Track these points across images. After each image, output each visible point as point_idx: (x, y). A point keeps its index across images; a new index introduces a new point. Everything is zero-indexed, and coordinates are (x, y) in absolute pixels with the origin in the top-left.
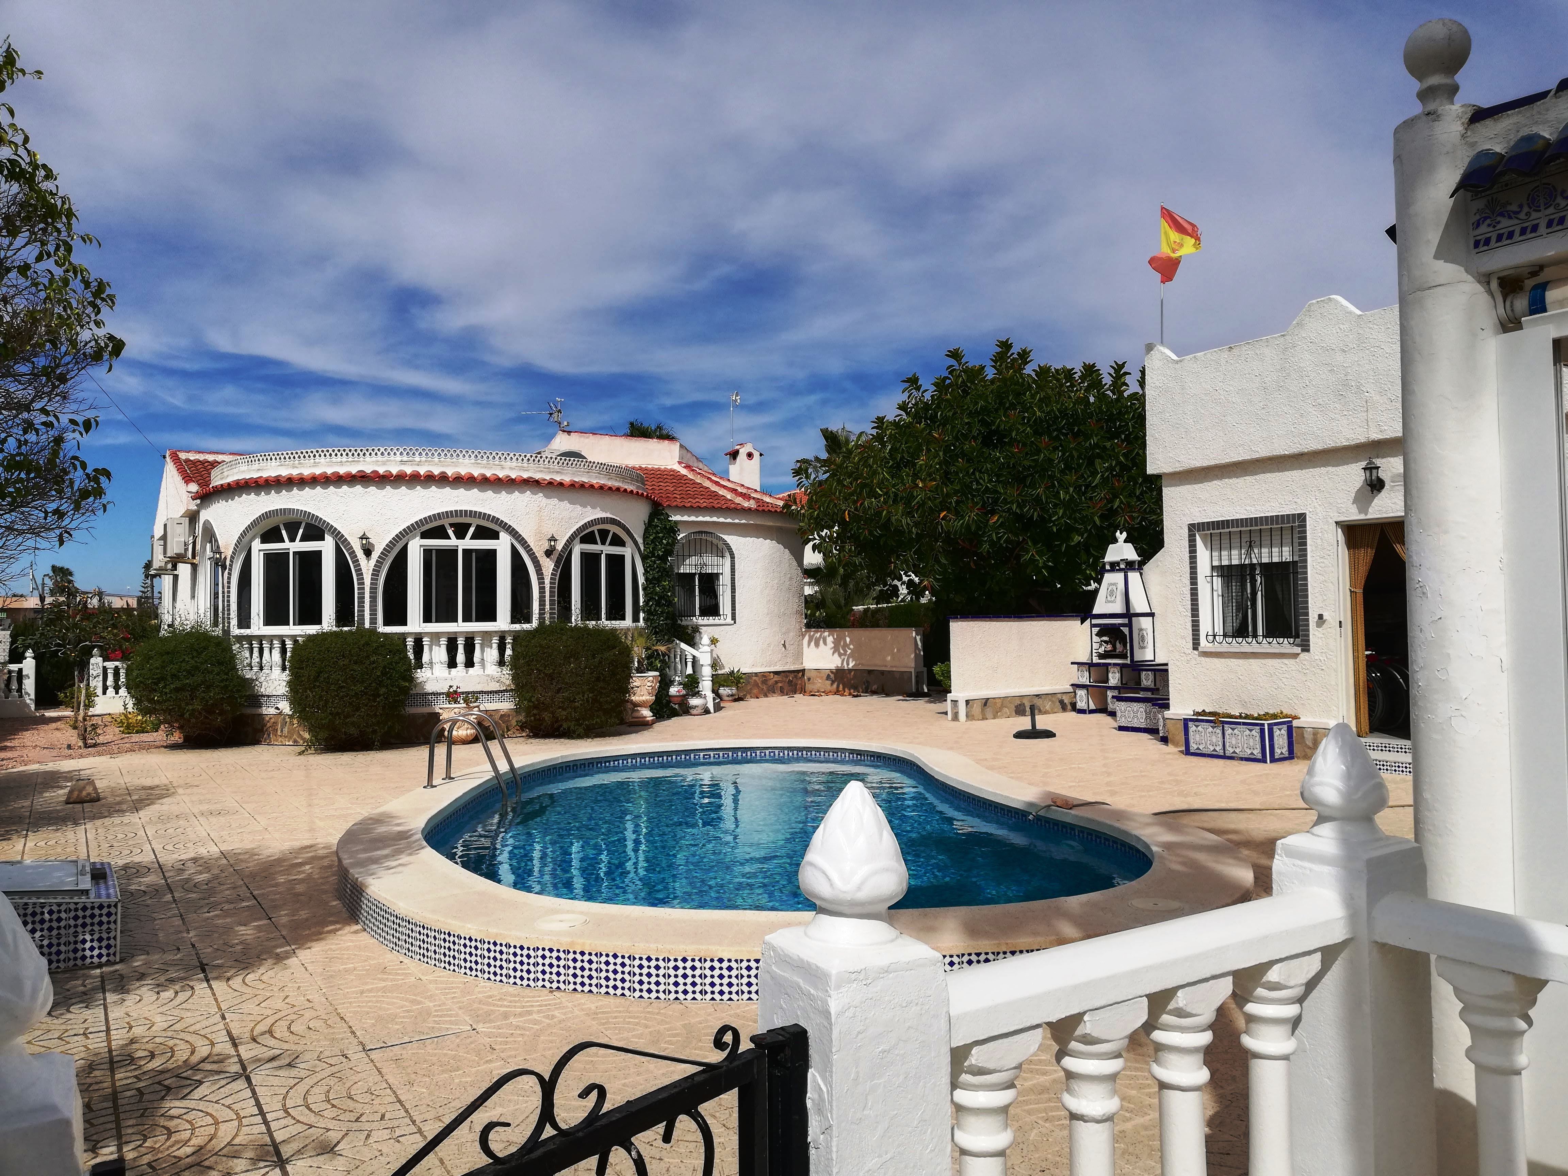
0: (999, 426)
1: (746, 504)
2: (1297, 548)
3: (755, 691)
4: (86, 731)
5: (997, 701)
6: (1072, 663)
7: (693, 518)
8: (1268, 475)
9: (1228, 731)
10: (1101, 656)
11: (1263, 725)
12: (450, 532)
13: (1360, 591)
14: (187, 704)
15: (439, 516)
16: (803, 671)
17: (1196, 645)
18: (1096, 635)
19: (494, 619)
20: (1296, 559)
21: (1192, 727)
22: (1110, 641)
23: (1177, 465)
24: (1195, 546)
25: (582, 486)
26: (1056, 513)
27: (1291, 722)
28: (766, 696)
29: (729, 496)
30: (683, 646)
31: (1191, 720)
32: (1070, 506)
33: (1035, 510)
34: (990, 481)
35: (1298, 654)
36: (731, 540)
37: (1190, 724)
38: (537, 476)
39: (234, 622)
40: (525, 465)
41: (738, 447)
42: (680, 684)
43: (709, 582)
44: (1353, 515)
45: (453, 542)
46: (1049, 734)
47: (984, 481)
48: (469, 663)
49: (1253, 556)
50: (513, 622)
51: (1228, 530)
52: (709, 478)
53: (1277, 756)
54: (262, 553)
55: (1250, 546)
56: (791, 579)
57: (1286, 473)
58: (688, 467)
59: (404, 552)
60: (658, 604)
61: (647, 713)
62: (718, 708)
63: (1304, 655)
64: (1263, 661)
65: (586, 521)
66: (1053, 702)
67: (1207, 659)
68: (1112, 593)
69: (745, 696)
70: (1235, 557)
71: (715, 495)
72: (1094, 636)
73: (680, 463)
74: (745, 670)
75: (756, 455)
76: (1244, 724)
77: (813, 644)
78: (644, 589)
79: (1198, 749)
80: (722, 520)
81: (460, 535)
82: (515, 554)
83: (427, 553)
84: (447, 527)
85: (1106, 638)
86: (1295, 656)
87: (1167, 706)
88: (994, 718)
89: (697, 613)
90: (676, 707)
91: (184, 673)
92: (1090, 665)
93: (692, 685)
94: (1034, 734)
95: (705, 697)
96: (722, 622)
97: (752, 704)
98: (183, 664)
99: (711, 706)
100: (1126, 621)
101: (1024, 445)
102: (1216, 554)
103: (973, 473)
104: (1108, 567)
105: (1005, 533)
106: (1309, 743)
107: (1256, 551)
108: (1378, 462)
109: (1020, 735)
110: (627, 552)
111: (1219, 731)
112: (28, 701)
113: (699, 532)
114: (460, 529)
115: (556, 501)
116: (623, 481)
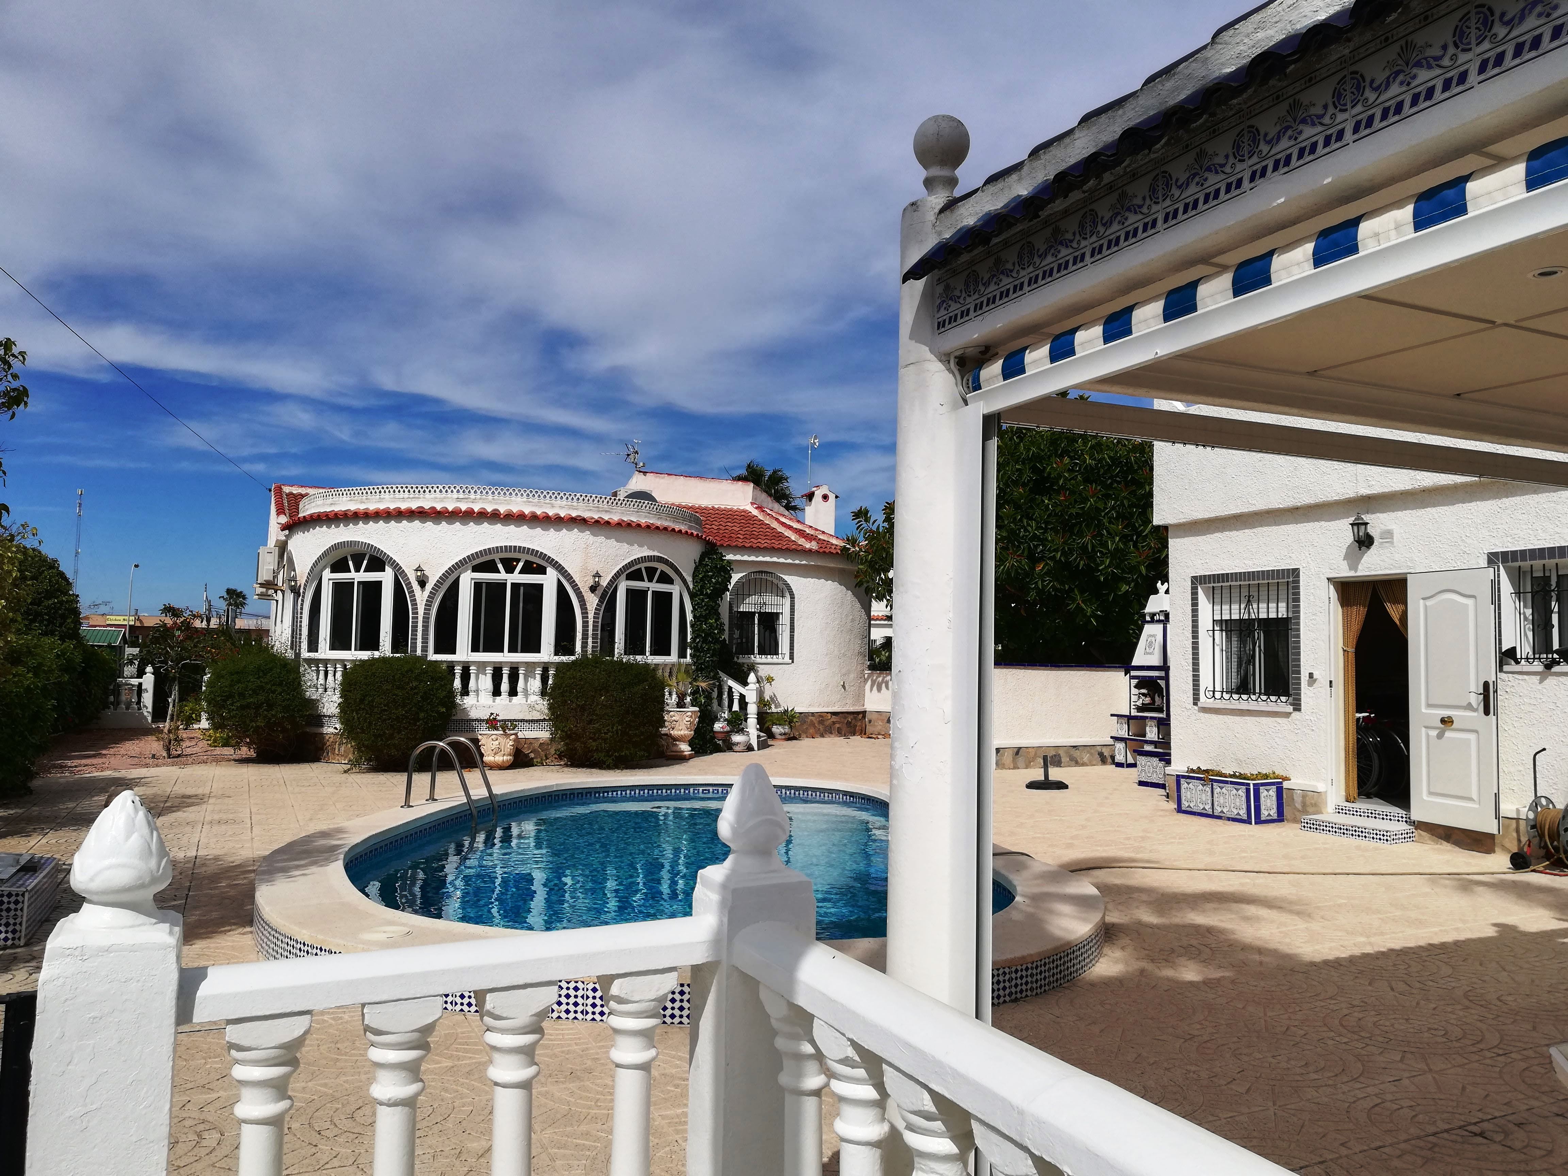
0: (1050, 474)
1: (808, 545)
2: (1291, 604)
3: (811, 731)
4: (170, 743)
5: (1030, 750)
6: (1112, 715)
7: (753, 558)
8: (1265, 529)
9: (1217, 790)
10: (1139, 709)
11: (1248, 784)
12: (500, 566)
13: (1351, 650)
14: (252, 721)
15: (489, 551)
16: (864, 713)
17: (1196, 700)
18: (1135, 687)
19: (538, 651)
20: (1290, 615)
21: (1184, 784)
22: (1148, 694)
23: (1181, 516)
24: (1197, 599)
25: (629, 525)
26: (1103, 562)
27: (1281, 783)
28: (822, 736)
29: (793, 537)
30: (731, 683)
31: (1184, 777)
32: (1118, 556)
33: (1081, 559)
34: (1038, 528)
35: (1290, 713)
36: (792, 580)
37: (1182, 781)
38: (586, 515)
39: (304, 645)
40: (575, 504)
41: (814, 489)
42: (725, 720)
43: (770, 621)
44: (1344, 572)
45: (501, 575)
46: (1061, 786)
47: (1032, 527)
48: (513, 692)
49: (1251, 611)
50: (556, 654)
51: (1228, 584)
52: (777, 519)
53: (1263, 818)
54: (331, 582)
55: (1249, 601)
56: (853, 620)
57: (1282, 527)
58: (760, 508)
59: (456, 584)
60: (705, 641)
61: (685, 748)
62: (763, 745)
63: (1296, 715)
64: (1257, 719)
65: (632, 558)
66: (1091, 754)
67: (1207, 715)
68: (1150, 644)
69: (800, 735)
70: (1235, 612)
71: (780, 536)
72: (1132, 688)
73: (752, 504)
74: (798, 709)
75: (832, 497)
76: (1232, 783)
77: (875, 688)
78: (692, 626)
79: (1189, 806)
80: (782, 560)
81: (510, 570)
82: (561, 589)
83: (478, 586)
84: (498, 561)
85: (1144, 691)
86: (1287, 715)
87: (1168, 762)
88: (1026, 768)
89: (756, 651)
90: (720, 742)
91: (250, 692)
92: (1129, 718)
93: (737, 722)
94: (1046, 785)
95: (748, 735)
96: (780, 661)
97: (806, 743)
98: (250, 684)
99: (754, 744)
100: (1162, 674)
101: (1072, 492)
102: (1217, 608)
103: (1021, 520)
104: (1148, 618)
105: (1051, 582)
106: (1299, 806)
107: (1255, 606)
108: (1366, 518)
109: (1032, 785)
110: (675, 590)
111: (1208, 789)
112: (146, 714)
113: (759, 572)
114: (509, 565)
115: (603, 539)
116: (673, 521)
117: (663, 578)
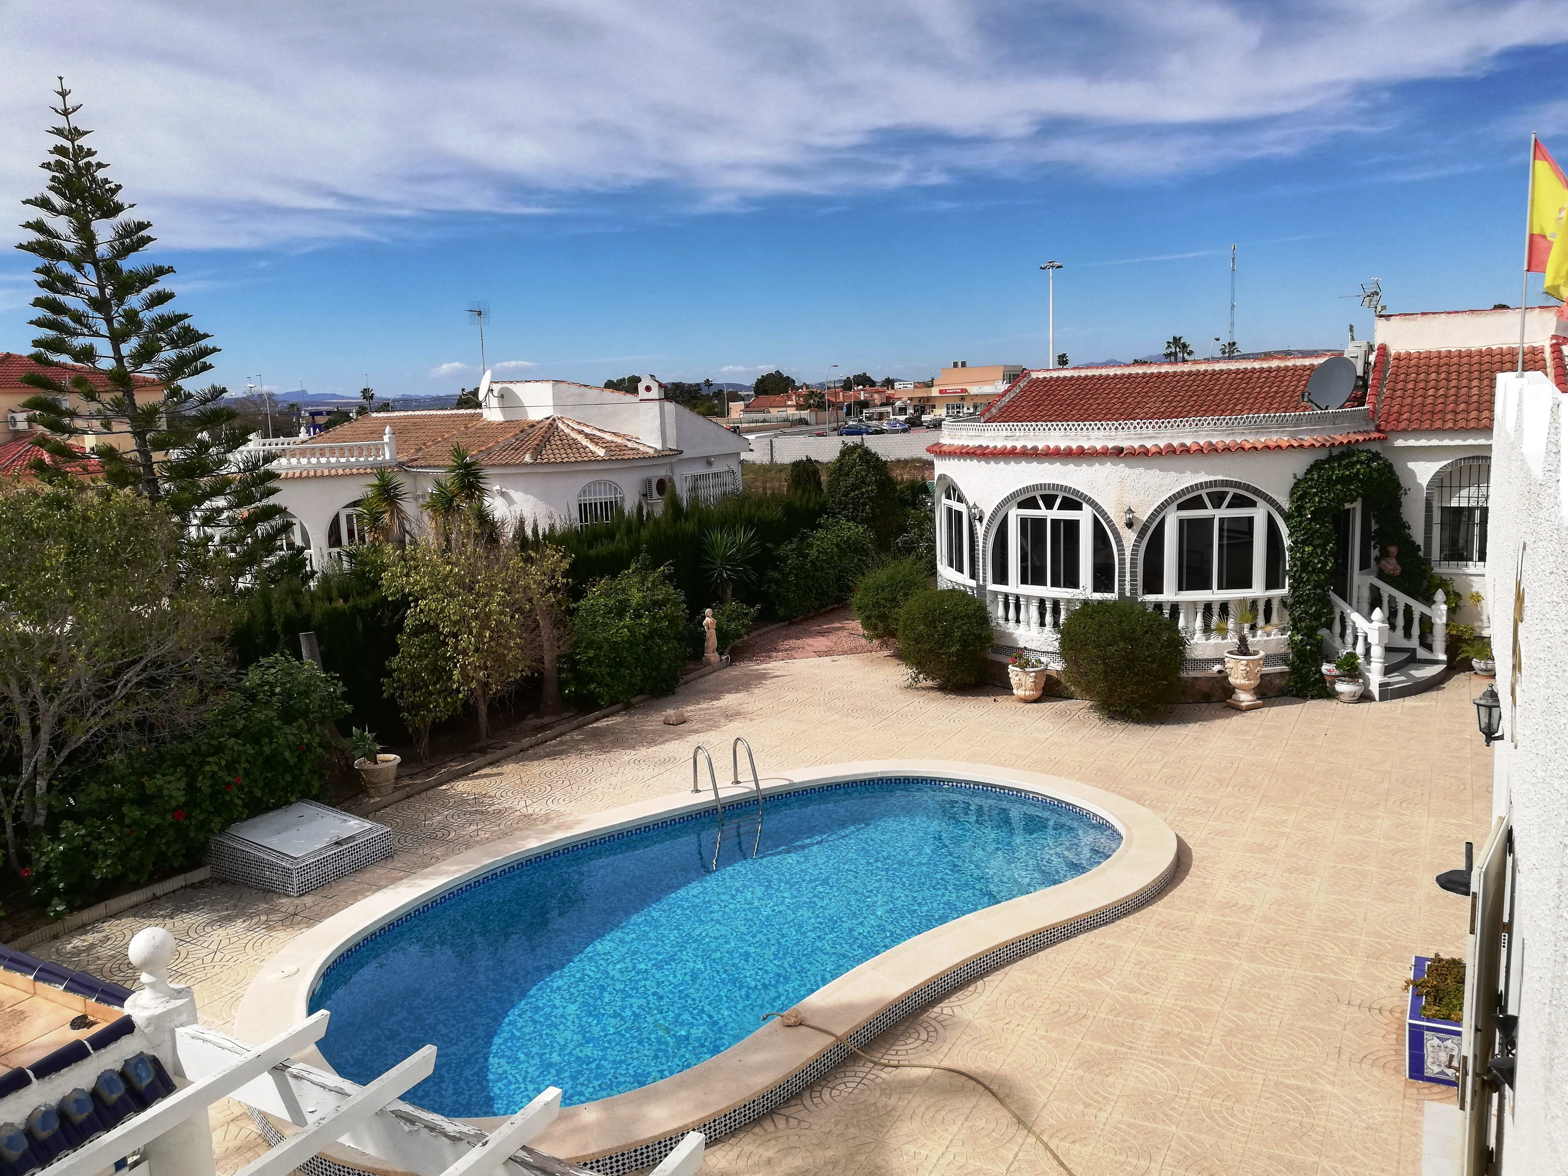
7: (1458, 442)
12: (1040, 503)
19: (1078, 587)
38: (1125, 444)
45: (1042, 512)
48: (1056, 625)
50: (1094, 591)
53: (1429, 1074)
59: (1005, 522)
60: (1304, 570)
61: (1245, 698)
65: (1186, 486)
73: (1553, 337)
78: (1290, 552)
81: (1049, 506)
82: (1097, 525)
83: (1024, 521)
84: (1039, 498)
90: (1329, 686)
95: (1366, 681)
99: (1375, 693)
110: (1259, 515)
113: (1473, 458)
114: (1049, 501)
115: (1142, 470)
116: (1257, 433)
117: (1239, 501)
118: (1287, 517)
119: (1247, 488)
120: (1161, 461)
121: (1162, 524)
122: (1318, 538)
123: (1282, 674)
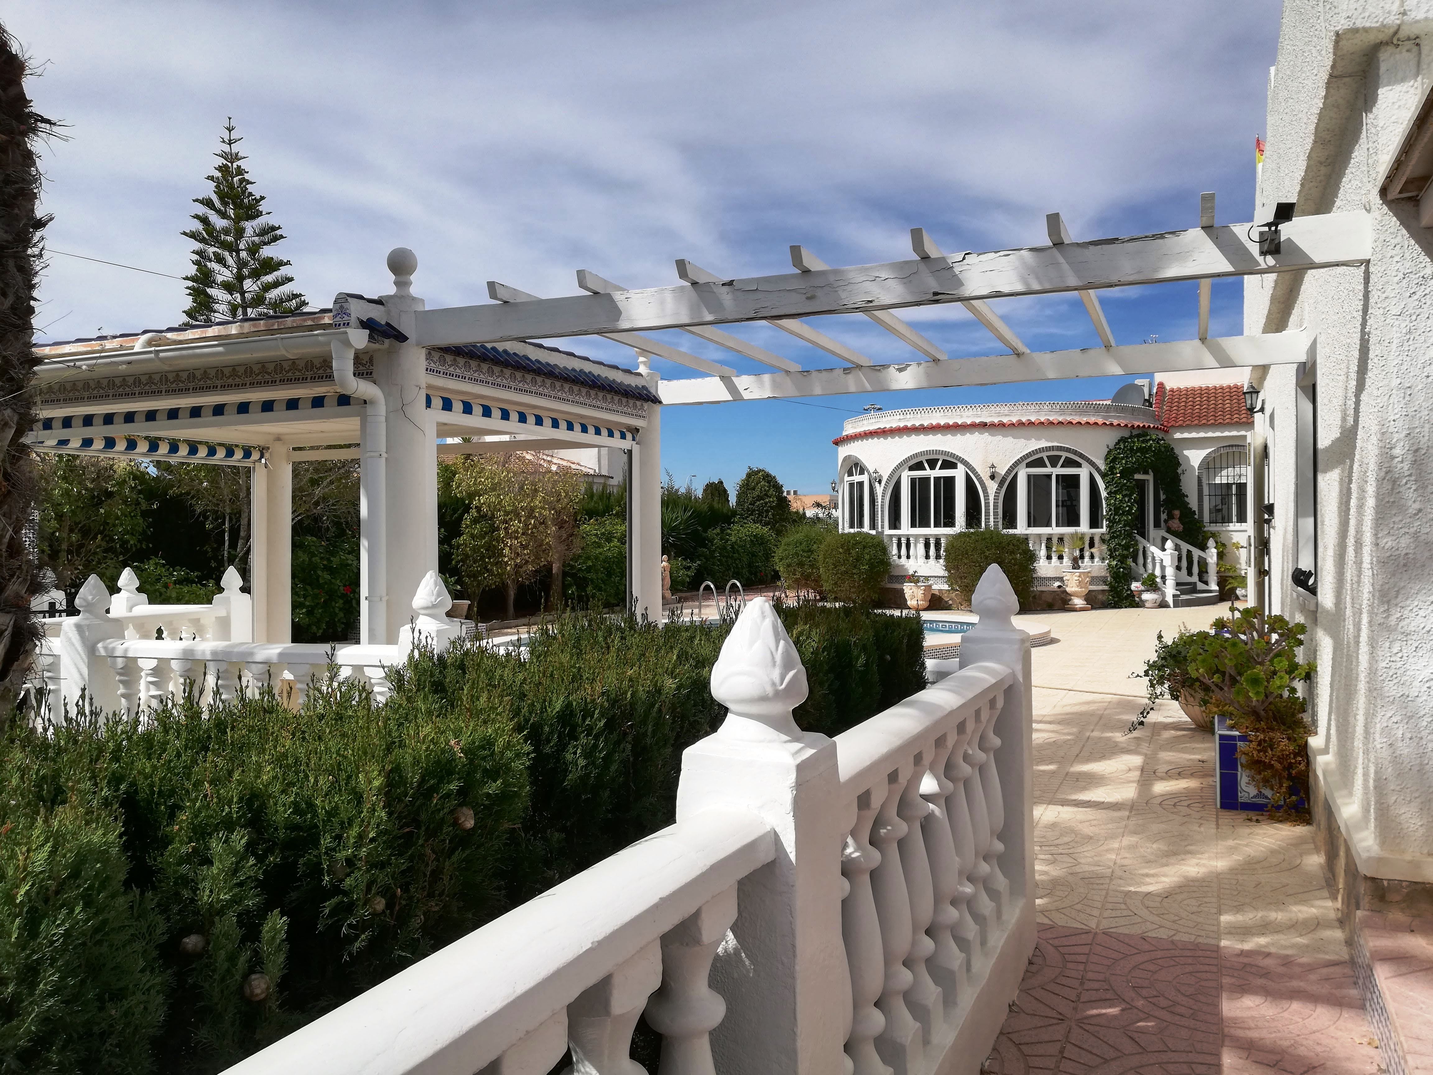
7: (1218, 434)
12: (926, 465)
15: (916, 455)
19: (954, 525)
30: (1153, 549)
38: (988, 420)
40: (979, 413)
45: (928, 472)
48: (938, 557)
50: (967, 527)
54: (847, 483)
59: (898, 481)
60: (1116, 513)
61: (1078, 602)
65: (1030, 450)
78: (1106, 501)
81: (932, 467)
82: (969, 479)
83: (913, 481)
84: (923, 462)
89: (1234, 519)
90: (1138, 599)
93: (1149, 583)
95: (1162, 594)
99: (1170, 602)
110: (1084, 473)
113: (1229, 446)
114: (932, 463)
115: (1000, 437)
116: (1081, 415)
117: (1069, 463)
118: (1103, 476)
119: (1075, 452)
120: (1015, 431)
121: (1015, 477)
122: (1126, 490)
123: (1103, 591)
